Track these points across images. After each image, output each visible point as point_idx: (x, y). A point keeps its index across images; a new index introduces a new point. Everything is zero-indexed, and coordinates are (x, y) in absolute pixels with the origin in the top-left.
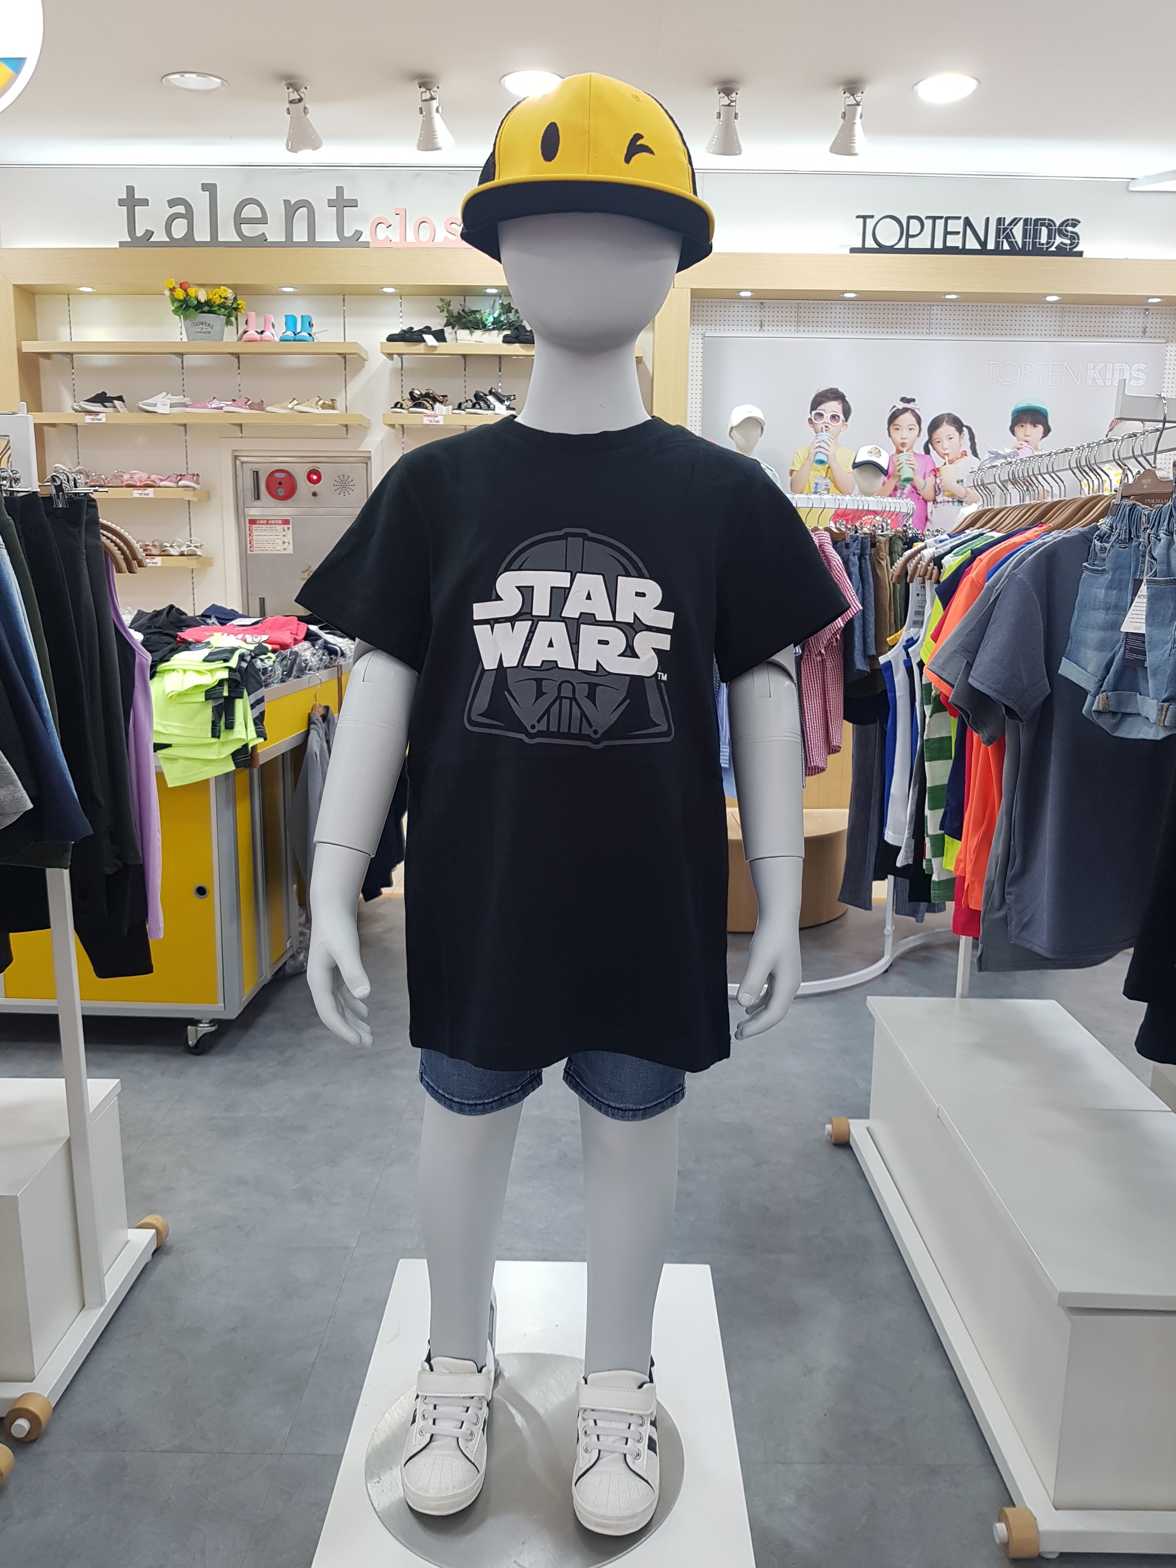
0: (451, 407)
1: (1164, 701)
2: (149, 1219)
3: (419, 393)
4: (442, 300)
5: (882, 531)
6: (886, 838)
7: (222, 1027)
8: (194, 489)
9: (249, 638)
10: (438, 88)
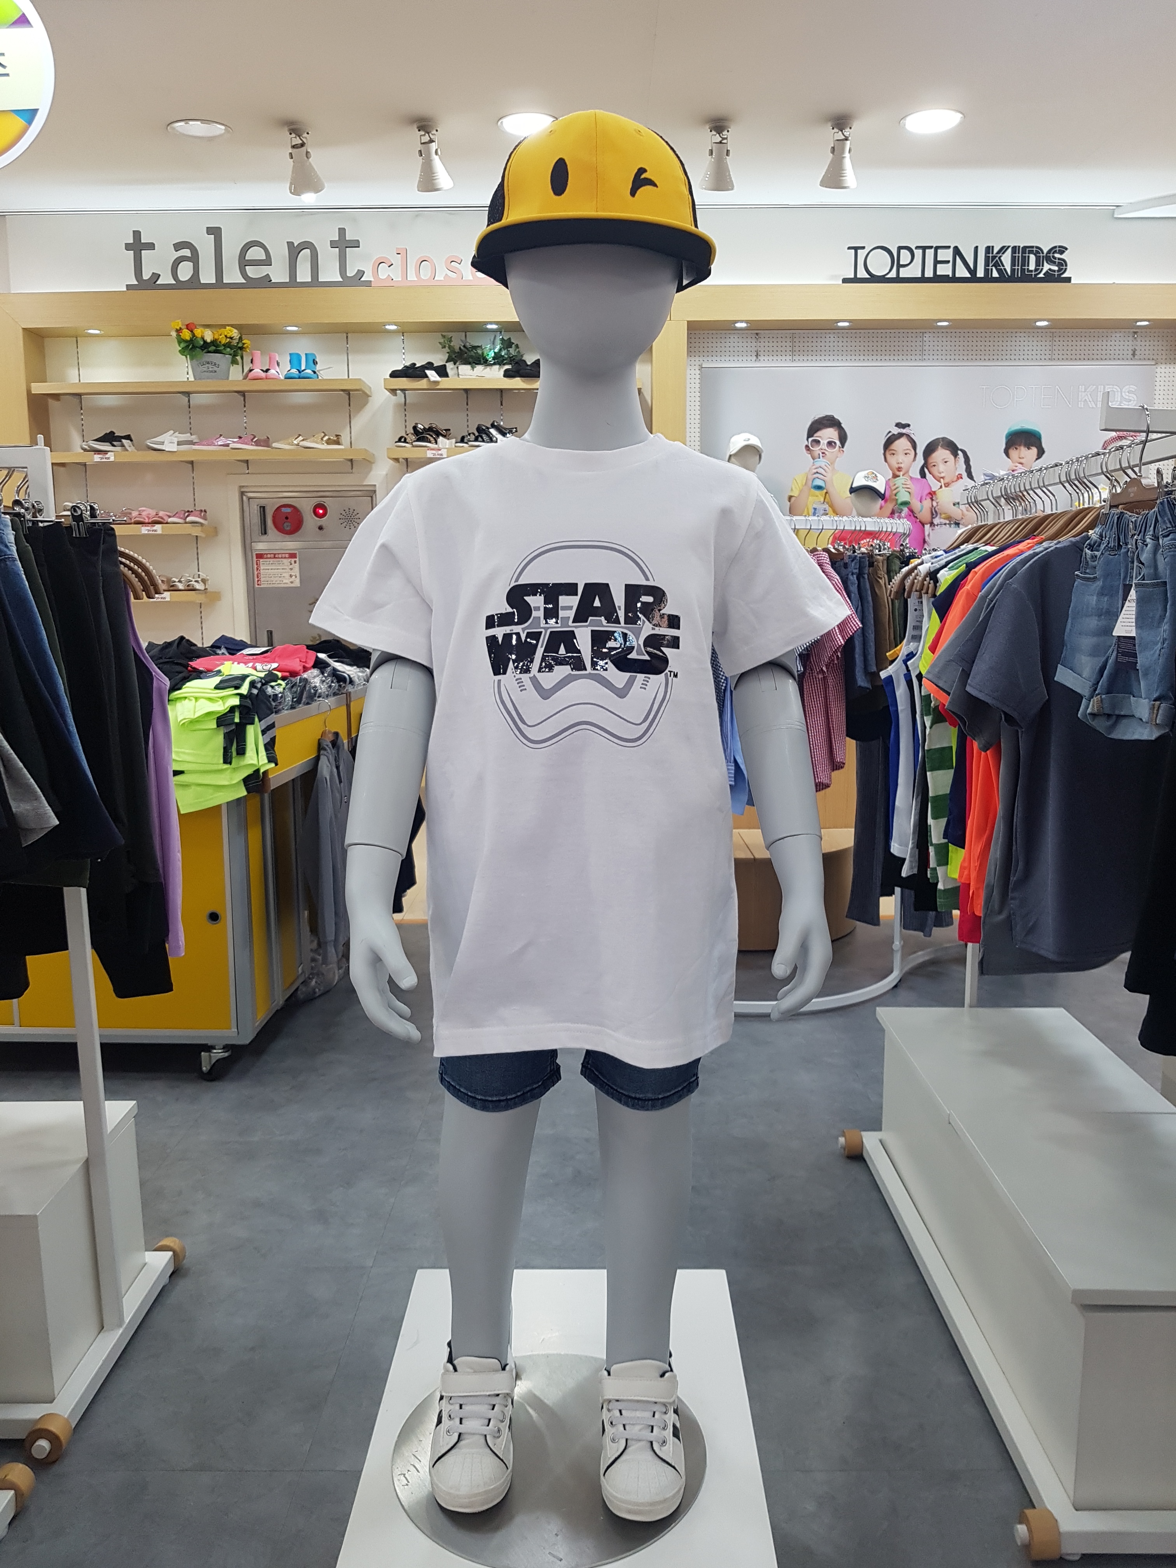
0: (454, 441)
1: (1155, 700)
2: (166, 1242)
3: (422, 427)
4: (444, 337)
5: (880, 551)
6: (892, 851)
7: (236, 1052)
8: (202, 524)
9: (259, 666)
10: (437, 131)
